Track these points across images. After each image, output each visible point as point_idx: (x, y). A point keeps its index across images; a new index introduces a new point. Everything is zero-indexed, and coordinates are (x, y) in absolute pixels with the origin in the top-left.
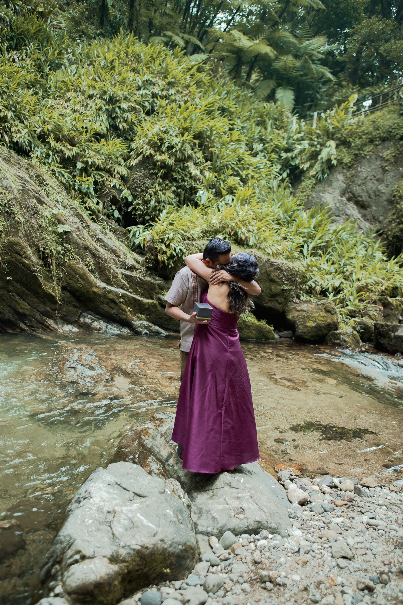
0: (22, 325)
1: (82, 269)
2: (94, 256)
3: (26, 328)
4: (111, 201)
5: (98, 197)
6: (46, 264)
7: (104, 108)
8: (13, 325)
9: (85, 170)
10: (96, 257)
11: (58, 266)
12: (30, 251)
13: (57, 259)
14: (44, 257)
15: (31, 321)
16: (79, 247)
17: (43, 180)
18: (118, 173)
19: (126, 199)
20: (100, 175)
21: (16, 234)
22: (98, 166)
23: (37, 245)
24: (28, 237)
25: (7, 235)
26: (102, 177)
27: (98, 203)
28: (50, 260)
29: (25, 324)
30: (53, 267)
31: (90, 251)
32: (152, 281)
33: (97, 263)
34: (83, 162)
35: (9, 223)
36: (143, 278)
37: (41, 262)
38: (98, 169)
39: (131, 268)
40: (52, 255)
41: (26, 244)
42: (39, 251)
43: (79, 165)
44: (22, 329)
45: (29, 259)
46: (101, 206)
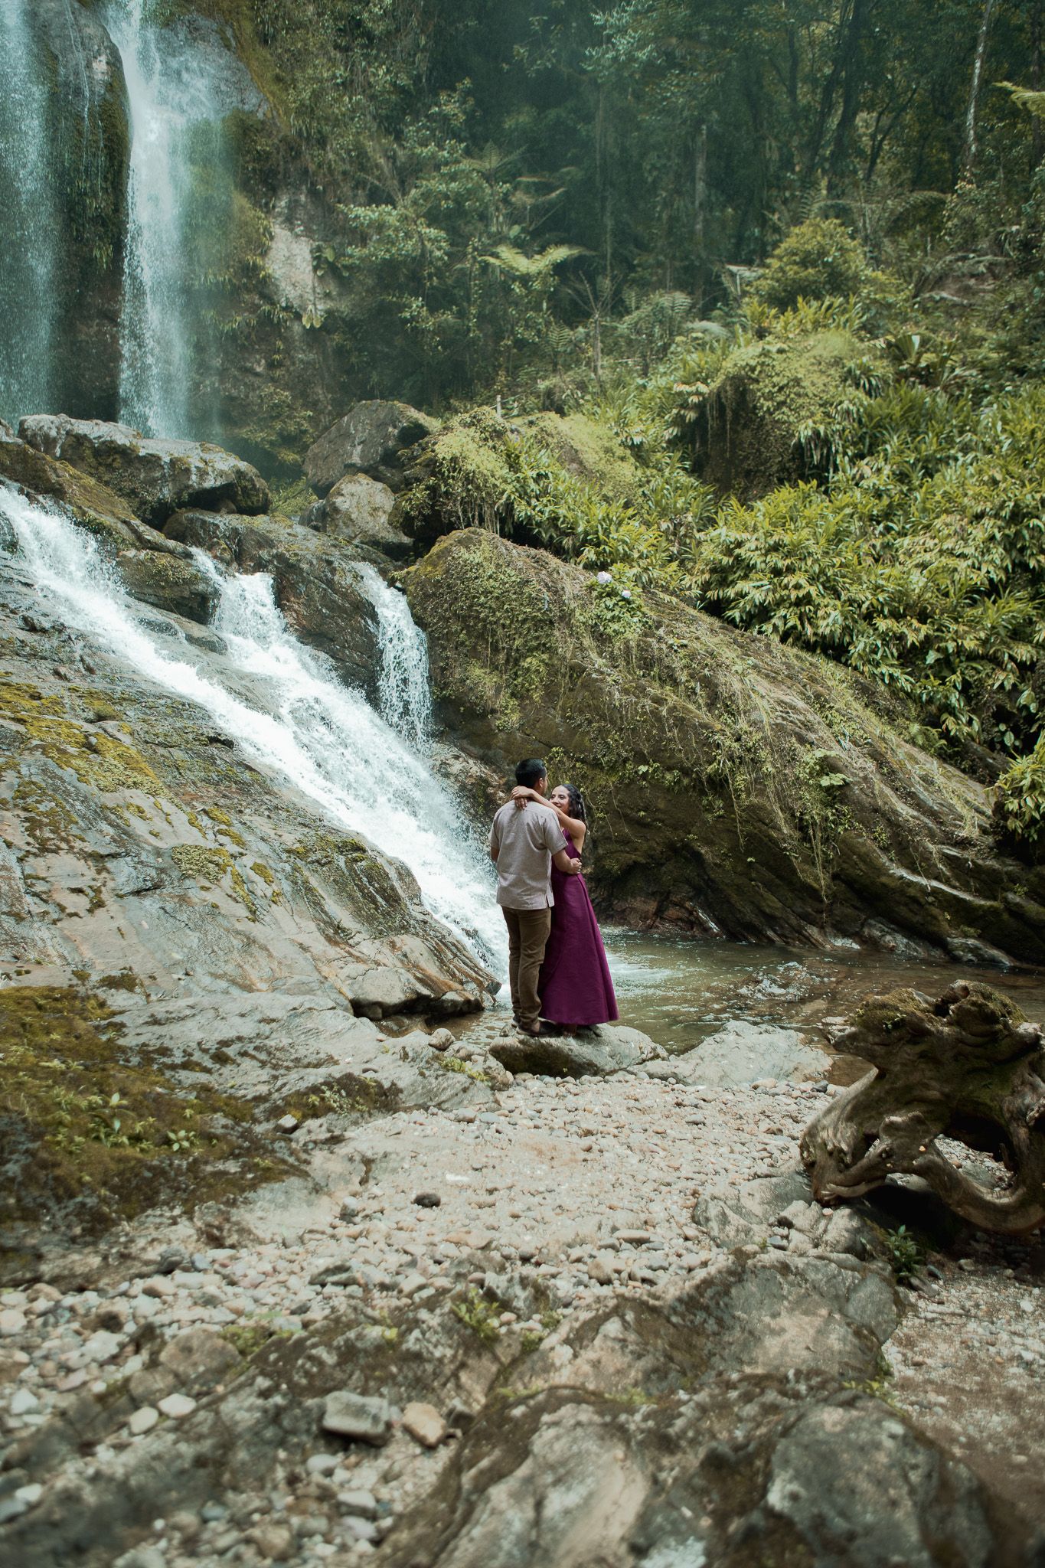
0: (770, 933)
1: (864, 844)
2: (890, 823)
3: (776, 939)
4: (994, 716)
5: (973, 711)
6: (806, 838)
7: (998, 536)
8: (758, 932)
9: (946, 664)
10: (893, 822)
11: (826, 841)
12: (781, 817)
13: (824, 830)
14: (802, 826)
15: (782, 927)
16: (863, 809)
17: (826, 701)
18: (1011, 658)
19: (1026, 707)
20: (974, 668)
21: (762, 793)
22: (971, 652)
23: (791, 809)
24: (780, 796)
25: (749, 795)
26: (978, 672)
27: (970, 723)
28: (811, 832)
29: (775, 931)
30: (817, 843)
31: (883, 815)
32: (997, 866)
33: (895, 835)
34: (938, 650)
35: (754, 775)
36: (980, 862)
37: (797, 834)
38: (972, 657)
39: (964, 844)
40: (814, 824)
41: (776, 808)
42: (793, 815)
43: (932, 657)
44: (771, 941)
45: (780, 830)
46: (976, 726)
